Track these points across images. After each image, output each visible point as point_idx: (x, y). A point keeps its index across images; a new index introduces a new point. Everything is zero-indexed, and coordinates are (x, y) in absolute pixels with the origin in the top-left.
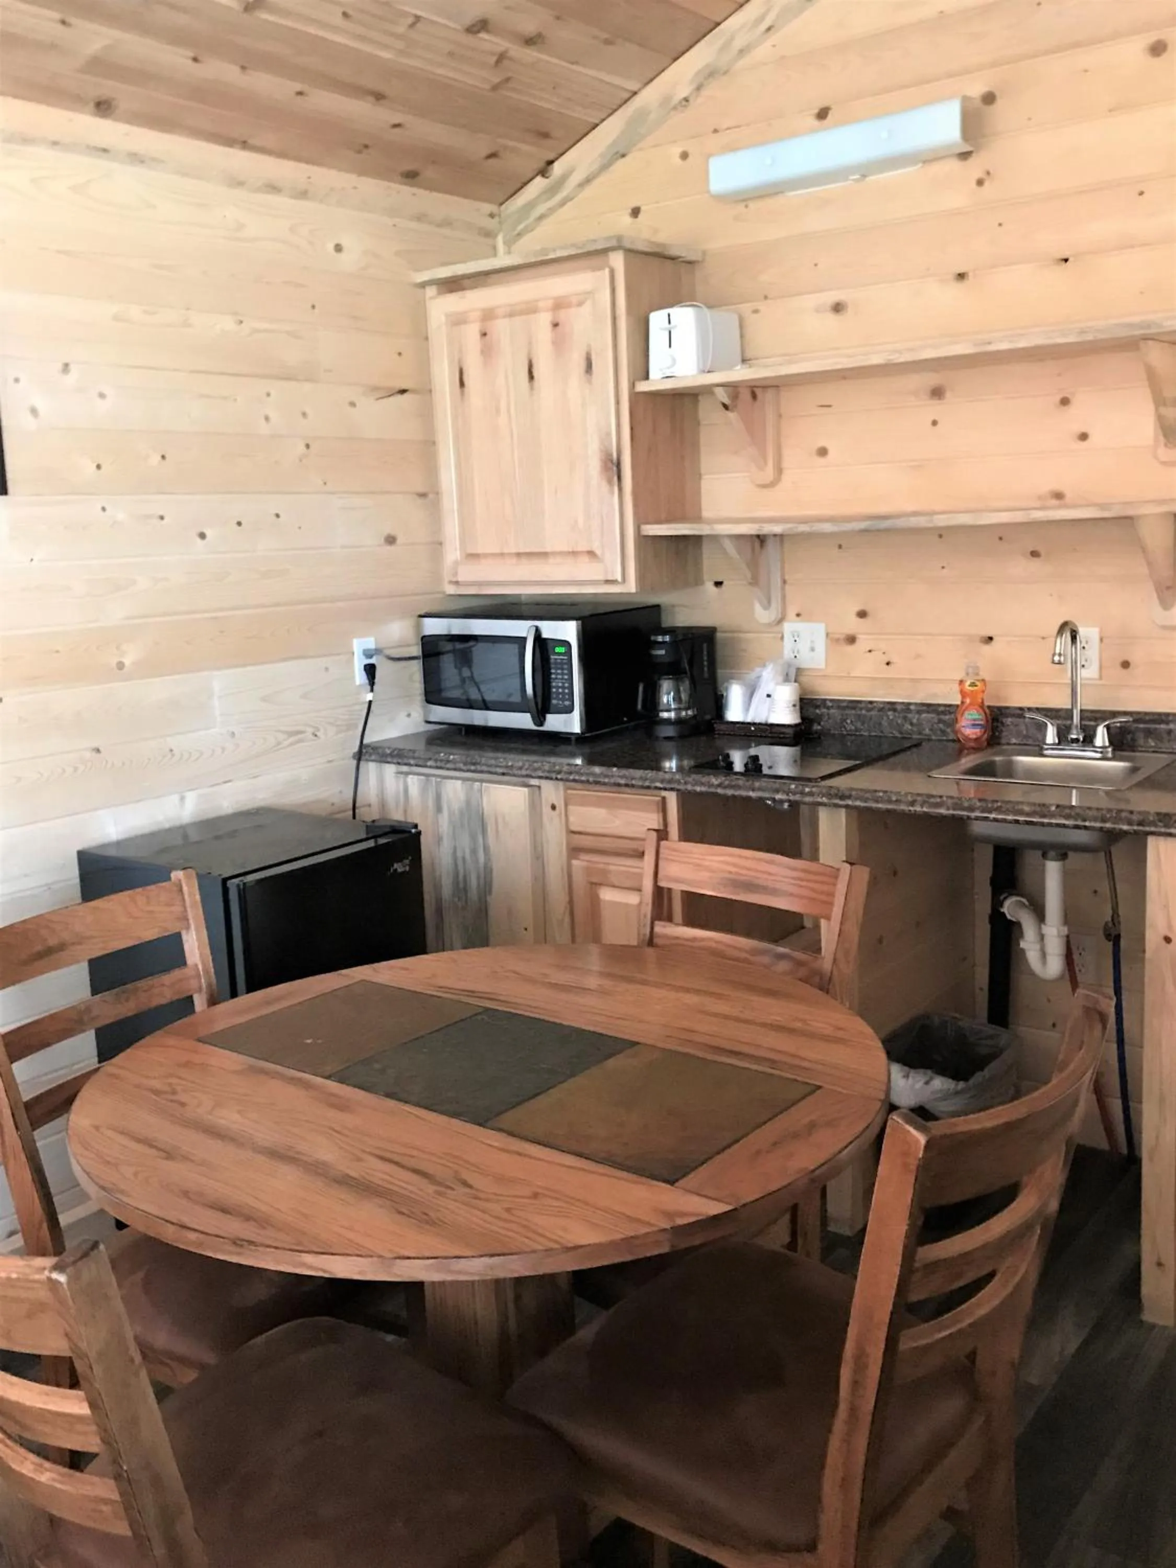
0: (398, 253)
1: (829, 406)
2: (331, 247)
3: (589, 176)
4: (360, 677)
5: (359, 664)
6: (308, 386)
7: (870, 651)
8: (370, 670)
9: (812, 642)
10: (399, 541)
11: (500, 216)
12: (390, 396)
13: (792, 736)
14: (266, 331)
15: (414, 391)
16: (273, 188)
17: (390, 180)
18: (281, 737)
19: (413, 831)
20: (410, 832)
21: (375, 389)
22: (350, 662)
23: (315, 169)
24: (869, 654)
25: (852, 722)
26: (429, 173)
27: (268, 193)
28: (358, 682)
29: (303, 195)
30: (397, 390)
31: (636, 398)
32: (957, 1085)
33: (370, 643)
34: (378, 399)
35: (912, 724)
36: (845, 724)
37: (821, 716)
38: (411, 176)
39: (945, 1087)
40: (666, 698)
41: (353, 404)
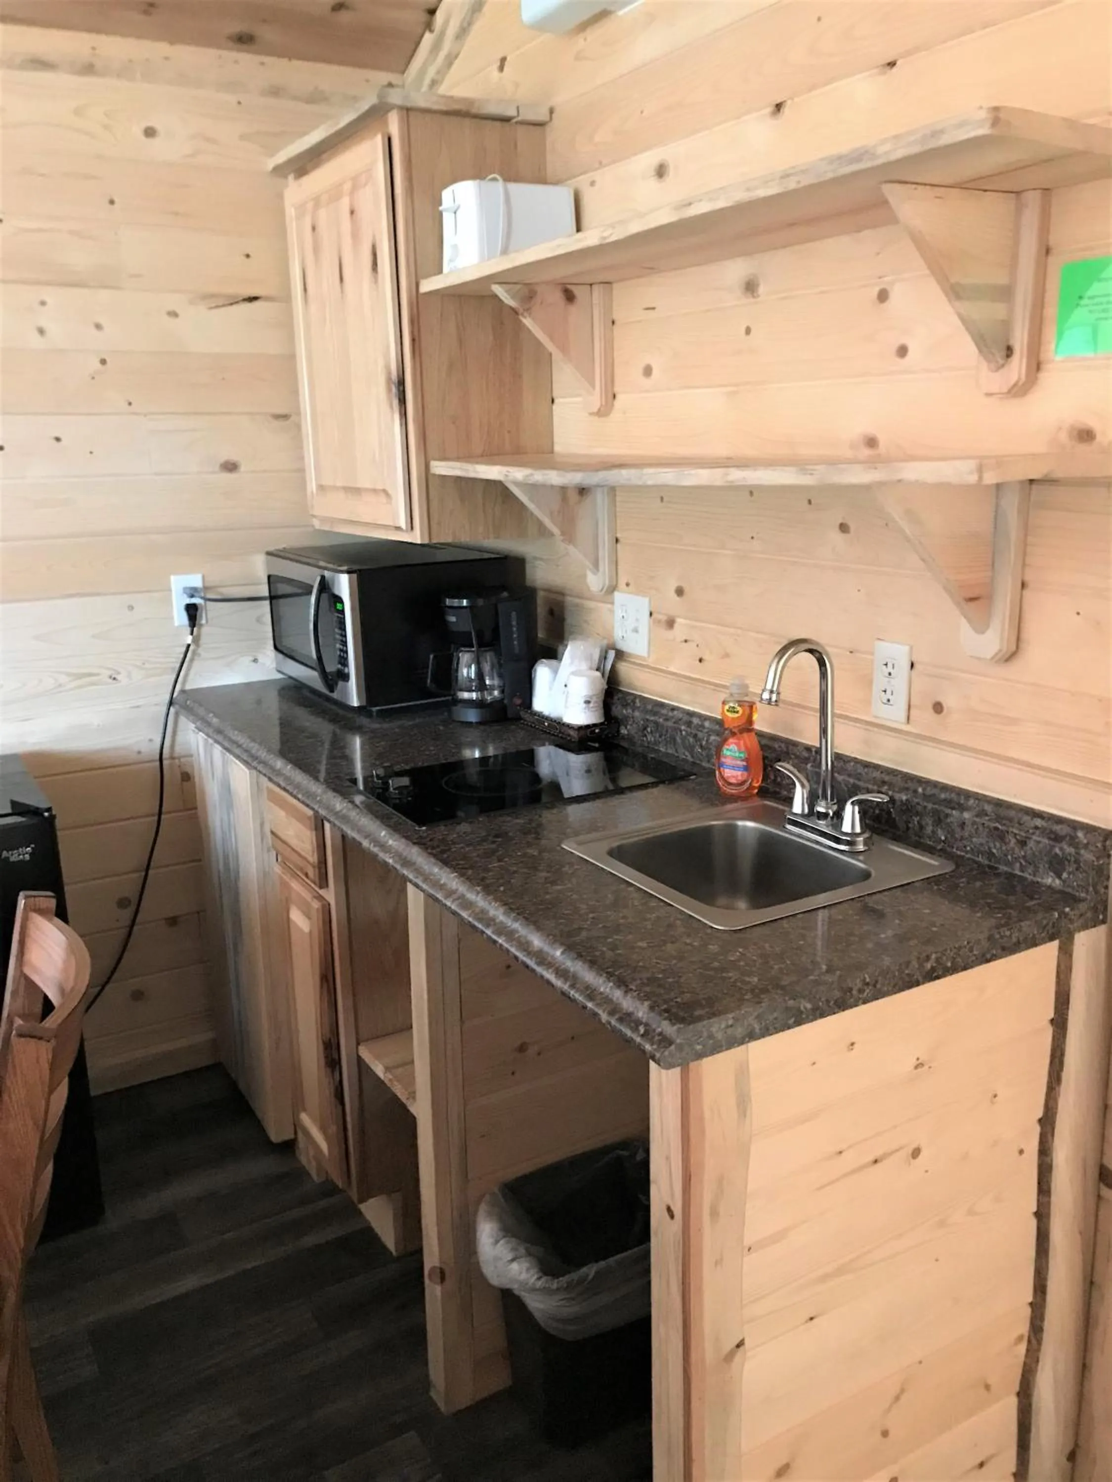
0: (243, 137)
1: (654, 308)
2: (137, 131)
3: (462, 23)
4: (181, 618)
5: (179, 602)
6: (104, 295)
7: (686, 641)
8: (192, 611)
9: (637, 620)
10: (243, 468)
11: (403, 86)
12: (231, 304)
13: (577, 740)
14: (40, 230)
15: (268, 299)
16: (40, 64)
17: (219, 47)
18: (63, 679)
19: (46, 814)
20: (42, 815)
21: (207, 297)
22: (168, 601)
23: (103, 38)
24: (684, 644)
25: (651, 731)
26: (267, 33)
27: (35, 69)
28: (176, 624)
29: (89, 69)
30: (241, 298)
31: (419, 301)
32: (539, 1279)
33: (196, 581)
34: (211, 308)
35: (701, 747)
36: (646, 732)
37: (626, 718)
38: (244, 40)
39: (524, 1276)
40: (467, 671)
41: (173, 314)
